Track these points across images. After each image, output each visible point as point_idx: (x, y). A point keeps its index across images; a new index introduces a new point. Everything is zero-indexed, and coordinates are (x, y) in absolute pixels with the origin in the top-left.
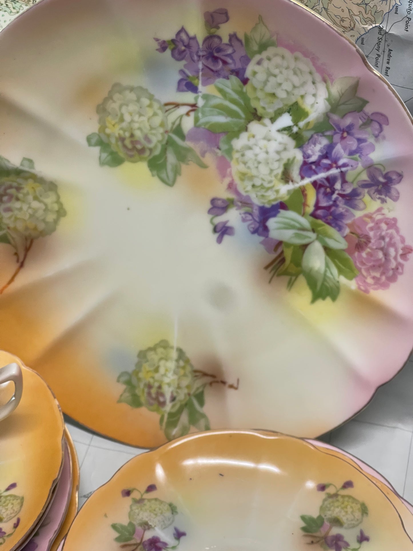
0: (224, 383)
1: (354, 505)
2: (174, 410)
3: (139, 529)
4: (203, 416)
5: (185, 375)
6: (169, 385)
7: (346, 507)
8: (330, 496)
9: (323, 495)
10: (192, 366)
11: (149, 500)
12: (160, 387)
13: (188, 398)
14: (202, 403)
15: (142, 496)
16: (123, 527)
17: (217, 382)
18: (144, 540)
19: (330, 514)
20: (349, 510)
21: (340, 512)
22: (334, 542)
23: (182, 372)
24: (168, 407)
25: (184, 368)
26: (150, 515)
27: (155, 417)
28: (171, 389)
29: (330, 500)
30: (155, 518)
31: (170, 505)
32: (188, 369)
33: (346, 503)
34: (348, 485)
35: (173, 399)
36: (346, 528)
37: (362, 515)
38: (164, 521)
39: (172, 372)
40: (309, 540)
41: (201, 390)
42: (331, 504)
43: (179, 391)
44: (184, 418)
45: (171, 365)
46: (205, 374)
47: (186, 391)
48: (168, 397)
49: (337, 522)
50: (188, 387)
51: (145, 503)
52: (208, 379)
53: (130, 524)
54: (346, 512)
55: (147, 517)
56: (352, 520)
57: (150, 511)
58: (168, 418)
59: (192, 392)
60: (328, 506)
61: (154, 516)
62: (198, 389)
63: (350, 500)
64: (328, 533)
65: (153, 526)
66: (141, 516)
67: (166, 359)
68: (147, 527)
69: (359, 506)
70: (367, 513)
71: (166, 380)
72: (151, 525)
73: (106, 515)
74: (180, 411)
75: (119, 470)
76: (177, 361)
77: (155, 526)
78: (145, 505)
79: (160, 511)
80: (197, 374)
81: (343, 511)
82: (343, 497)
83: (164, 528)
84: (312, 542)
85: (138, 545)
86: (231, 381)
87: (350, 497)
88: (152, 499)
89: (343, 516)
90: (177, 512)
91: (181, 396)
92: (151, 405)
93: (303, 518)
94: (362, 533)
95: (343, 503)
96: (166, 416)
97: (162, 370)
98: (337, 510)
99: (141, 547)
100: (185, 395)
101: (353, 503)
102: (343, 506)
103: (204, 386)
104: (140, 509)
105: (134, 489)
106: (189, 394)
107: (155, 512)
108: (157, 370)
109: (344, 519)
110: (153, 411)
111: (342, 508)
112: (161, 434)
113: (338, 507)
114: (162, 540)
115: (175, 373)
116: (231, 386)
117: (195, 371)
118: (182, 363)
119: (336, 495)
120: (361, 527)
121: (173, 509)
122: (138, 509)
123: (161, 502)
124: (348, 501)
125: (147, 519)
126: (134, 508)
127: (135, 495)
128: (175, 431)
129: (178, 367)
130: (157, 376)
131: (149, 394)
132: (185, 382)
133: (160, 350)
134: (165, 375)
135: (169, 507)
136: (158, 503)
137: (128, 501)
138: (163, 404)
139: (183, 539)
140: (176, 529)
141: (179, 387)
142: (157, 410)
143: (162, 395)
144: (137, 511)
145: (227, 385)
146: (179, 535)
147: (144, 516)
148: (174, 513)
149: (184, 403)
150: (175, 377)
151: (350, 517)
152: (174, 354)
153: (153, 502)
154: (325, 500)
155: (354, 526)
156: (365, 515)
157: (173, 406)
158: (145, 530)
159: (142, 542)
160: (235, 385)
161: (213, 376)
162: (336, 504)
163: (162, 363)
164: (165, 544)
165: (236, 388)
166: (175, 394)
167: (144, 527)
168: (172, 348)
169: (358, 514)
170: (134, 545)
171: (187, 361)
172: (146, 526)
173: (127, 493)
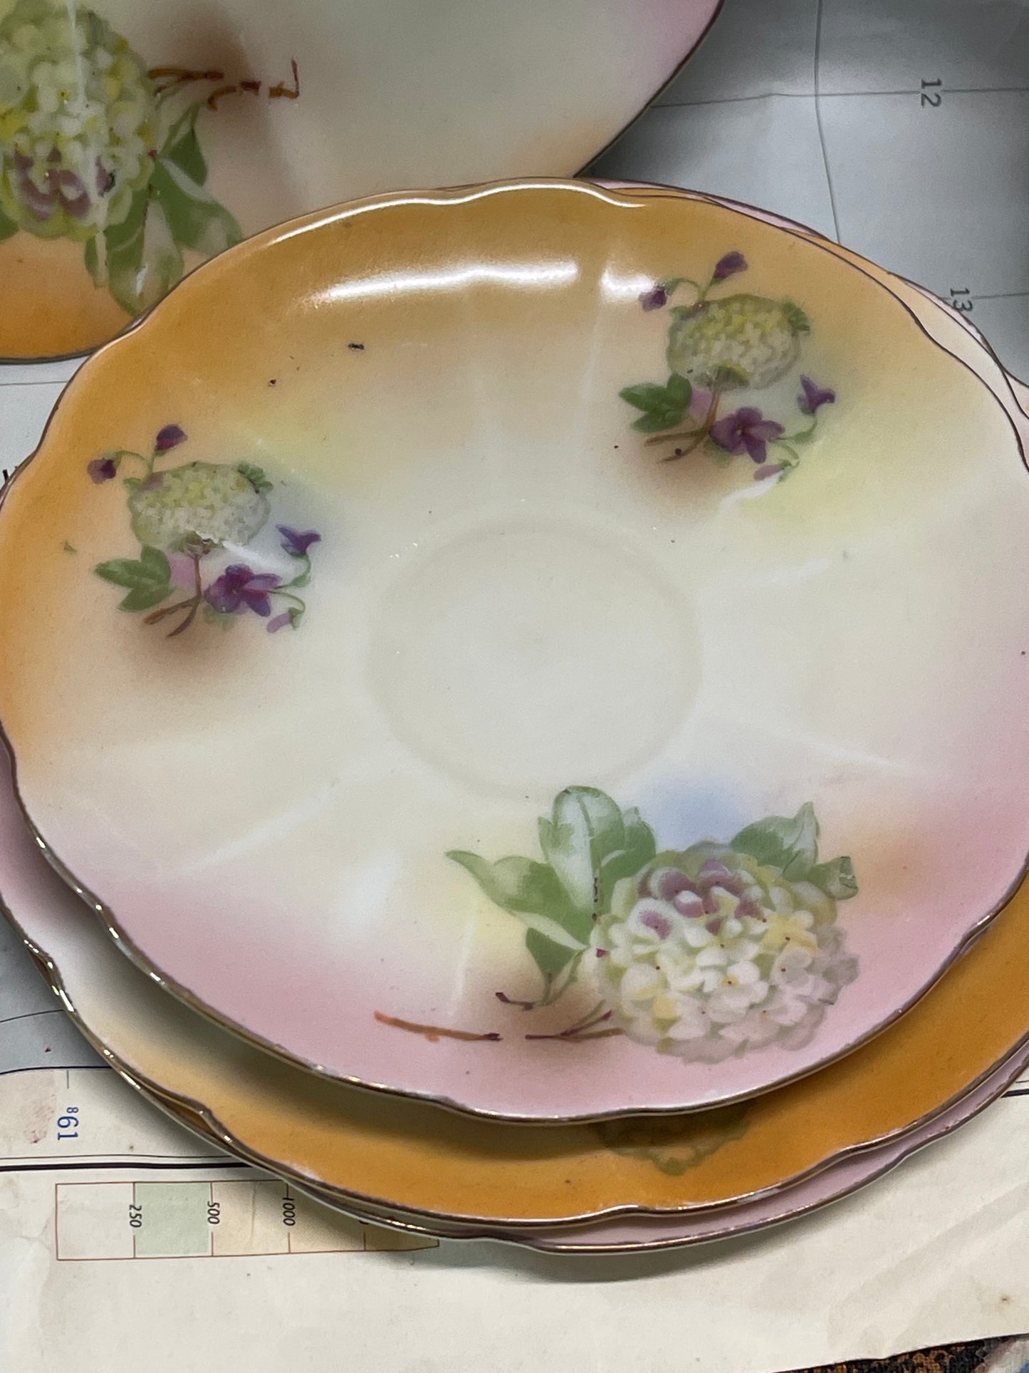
0: (253, 86)
1: (761, 317)
2: (120, 217)
3: (180, 560)
4: (214, 209)
5: (123, 95)
6: (81, 138)
7: (741, 329)
8: (686, 314)
9: (663, 317)
10: (137, 59)
11: (176, 474)
12: (56, 156)
13: (150, 164)
14: (198, 172)
15: (150, 467)
16: (129, 566)
17: (230, 90)
18: (204, 587)
19: (700, 365)
20: (752, 334)
21: (729, 348)
22: (739, 432)
23: (111, 87)
24: (100, 213)
25: (114, 72)
26: (195, 514)
27: (68, 253)
28: (92, 153)
29: (691, 324)
30: (211, 518)
31: (242, 470)
32: (130, 73)
33: (737, 320)
34: (730, 265)
35: (108, 181)
36: (758, 388)
37: (794, 335)
38: (241, 521)
39: (82, 97)
40: (668, 448)
41: (184, 130)
42: (697, 335)
43: (117, 151)
44: (157, 231)
45: (74, 73)
46: (187, 76)
47: (138, 147)
48: (89, 178)
49: (729, 377)
50: (142, 131)
51: (166, 484)
52: (202, 89)
53: (148, 552)
54: (746, 343)
55: (188, 522)
56: (769, 360)
57: (191, 503)
58: (109, 247)
59: (159, 147)
60: (690, 342)
61: (207, 513)
62: (174, 129)
63: (749, 307)
64: (712, 415)
65: (216, 541)
66: (169, 524)
67: (51, 56)
68: (199, 549)
69: (776, 316)
70: (806, 328)
71: (70, 127)
72: (208, 540)
73: (68, 548)
74: (138, 215)
75: (56, 408)
76: (88, 54)
77: (221, 540)
78: (169, 489)
79: (219, 496)
80: (161, 81)
81: (734, 344)
82: (724, 303)
83: (251, 537)
84: (678, 452)
85: (191, 604)
86: (273, 72)
87: (743, 298)
88: (184, 468)
89: (742, 356)
90: (268, 485)
91: (130, 167)
92: (42, 218)
93: (630, 396)
94: (807, 385)
95: (728, 322)
96: (101, 242)
97: (47, 100)
98: (717, 346)
99: (203, 605)
100: (141, 160)
101: (756, 312)
102: (730, 329)
103: (192, 114)
104: (158, 505)
105: (121, 453)
106: (152, 154)
107: (207, 502)
108: (30, 103)
109: (745, 365)
110: (54, 236)
111: (730, 336)
112: (103, 300)
113: (716, 337)
114: (256, 572)
115: (91, 96)
116: (278, 92)
117: (153, 74)
118: (104, 59)
119: (702, 307)
120: (802, 368)
121: (254, 479)
122: (152, 506)
123: (213, 469)
124: (742, 312)
125: (190, 528)
126: (140, 506)
127: (131, 469)
128: (140, 282)
129: (95, 74)
130: (36, 122)
131: (28, 186)
132: (130, 117)
133: (25, 34)
134: (62, 111)
135: (238, 475)
136: (202, 474)
137: (115, 492)
138: (81, 206)
139: (312, 550)
140: (284, 531)
141: (115, 140)
142: (68, 232)
143: (70, 178)
144: (151, 512)
145: (264, 90)
146: (300, 544)
147: (180, 521)
148: (260, 489)
149: (143, 185)
150: (96, 110)
151: (759, 352)
152: (74, 36)
153: (189, 474)
154: (673, 331)
155: (778, 376)
156: (801, 333)
157: (114, 204)
158: (196, 559)
159: (203, 593)
160: (289, 85)
161: (213, 75)
162: (710, 331)
163: (42, 75)
164: (271, 579)
165: (295, 95)
166: (108, 166)
167: (192, 550)
168: (62, 14)
169: (781, 339)
170: (183, 605)
171: (120, 47)
172: (198, 547)
173: (106, 469)
